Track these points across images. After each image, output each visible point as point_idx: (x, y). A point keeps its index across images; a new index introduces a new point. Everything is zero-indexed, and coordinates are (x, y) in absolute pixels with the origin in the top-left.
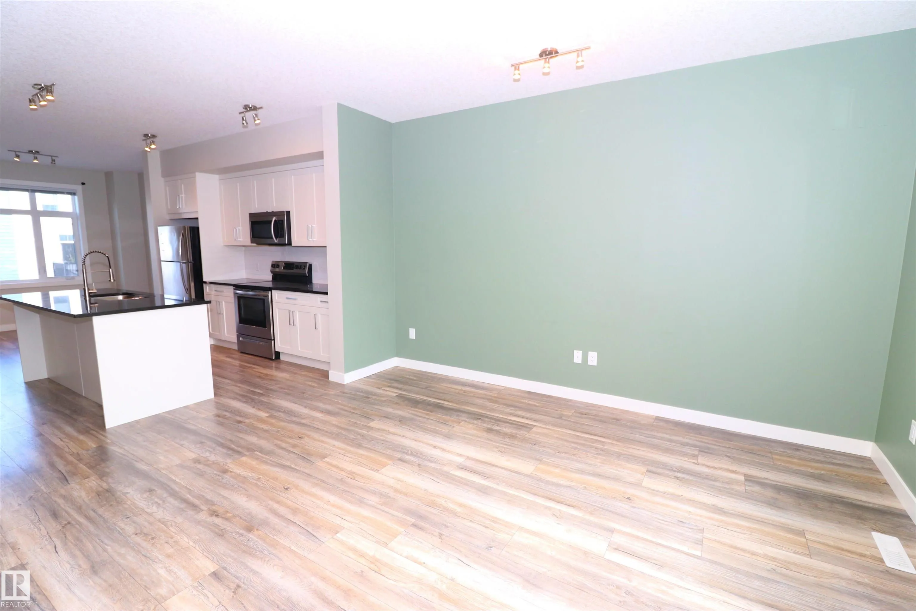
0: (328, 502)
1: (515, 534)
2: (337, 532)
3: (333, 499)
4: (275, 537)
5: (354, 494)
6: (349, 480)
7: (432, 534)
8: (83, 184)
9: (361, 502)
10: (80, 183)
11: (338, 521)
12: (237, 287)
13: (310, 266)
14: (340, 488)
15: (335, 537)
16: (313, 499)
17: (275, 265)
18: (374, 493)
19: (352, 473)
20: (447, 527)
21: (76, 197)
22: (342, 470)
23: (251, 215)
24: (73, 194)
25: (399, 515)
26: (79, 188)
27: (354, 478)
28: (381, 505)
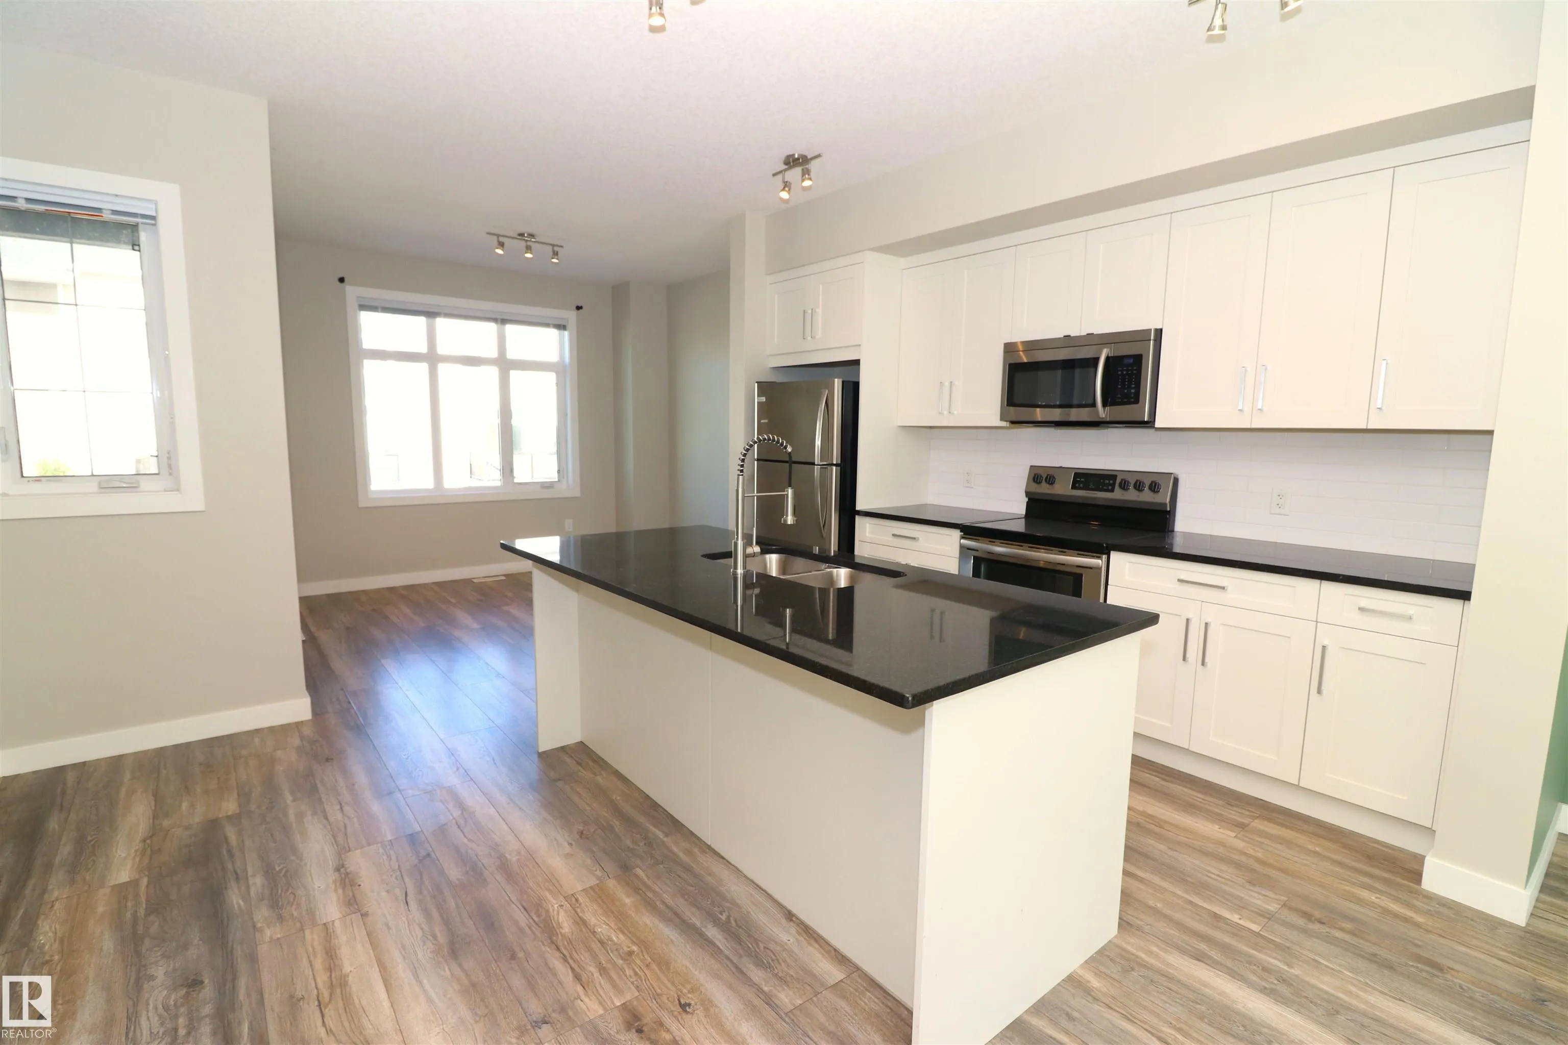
8: (579, 308)
10: (575, 308)
12: (969, 531)
13: (1176, 480)
17: (1038, 476)
21: (566, 333)
23: (1009, 348)
24: (561, 327)
26: (571, 316)
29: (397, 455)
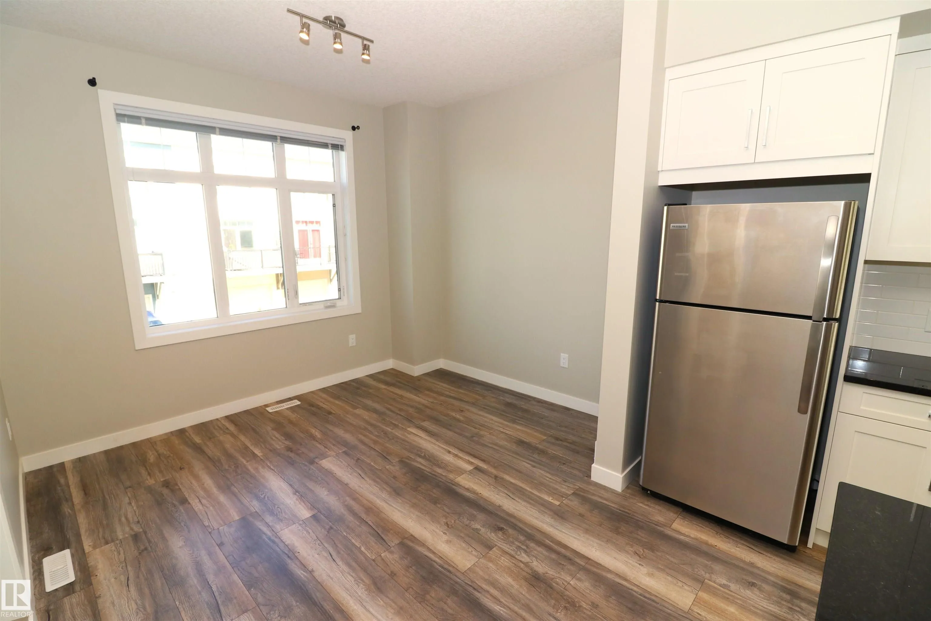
29: (161, 255)
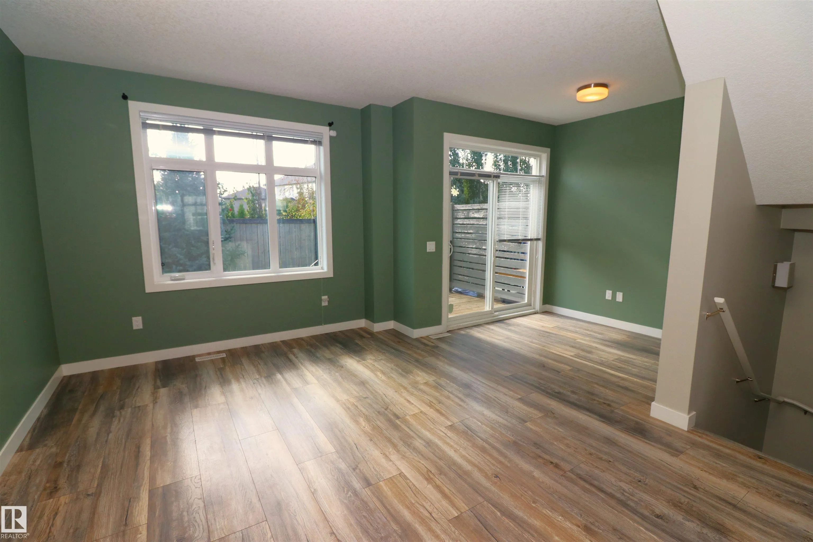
0: (456, 451)
1: (345, 400)
2: (451, 426)
3: (451, 453)
4: (494, 433)
5: (432, 453)
6: (433, 470)
7: (391, 411)
9: (429, 443)
11: (449, 433)
14: (444, 464)
15: (452, 423)
16: (470, 458)
18: (415, 449)
19: (429, 480)
20: (379, 412)
22: (437, 487)
25: (403, 426)
27: (427, 472)
28: (413, 437)
